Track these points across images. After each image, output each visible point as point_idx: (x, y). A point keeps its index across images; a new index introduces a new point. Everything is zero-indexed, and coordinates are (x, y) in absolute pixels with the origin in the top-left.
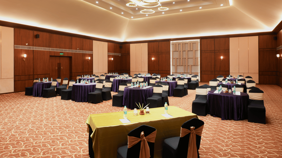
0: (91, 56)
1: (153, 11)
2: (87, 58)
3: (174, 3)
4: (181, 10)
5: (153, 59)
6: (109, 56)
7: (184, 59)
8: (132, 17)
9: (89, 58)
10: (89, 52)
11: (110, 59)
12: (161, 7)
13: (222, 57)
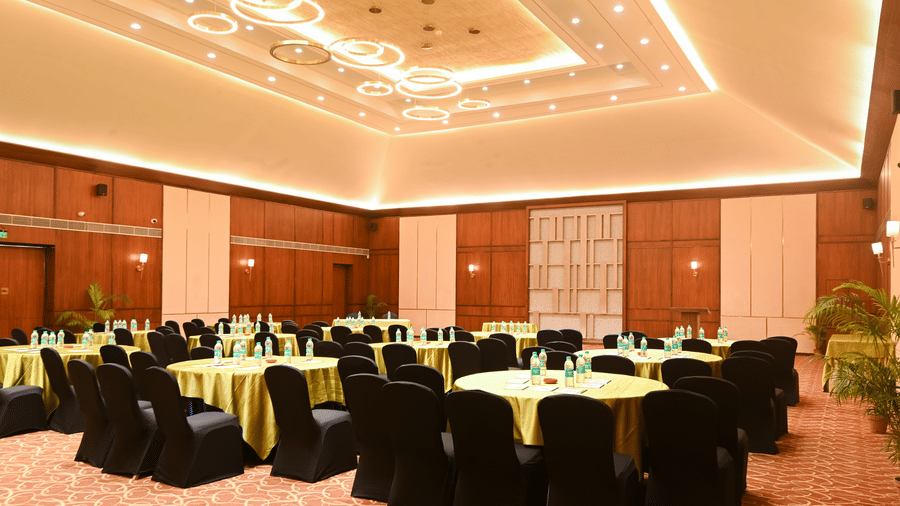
0: (156, 247)
1: (445, 112)
2: (133, 257)
3: (527, 82)
4: (552, 107)
5: (472, 268)
6: (235, 251)
7: (575, 267)
8: (397, 129)
9: (144, 258)
10: (148, 232)
11: (243, 262)
12: (467, 101)
13: (694, 265)
